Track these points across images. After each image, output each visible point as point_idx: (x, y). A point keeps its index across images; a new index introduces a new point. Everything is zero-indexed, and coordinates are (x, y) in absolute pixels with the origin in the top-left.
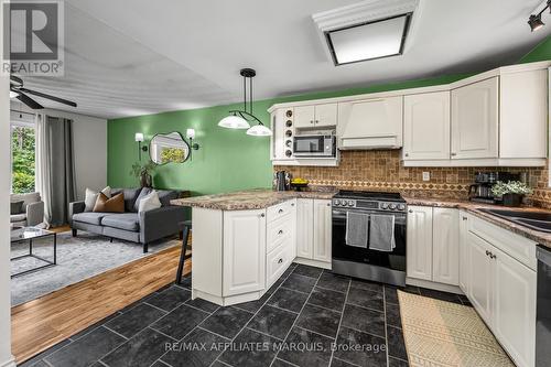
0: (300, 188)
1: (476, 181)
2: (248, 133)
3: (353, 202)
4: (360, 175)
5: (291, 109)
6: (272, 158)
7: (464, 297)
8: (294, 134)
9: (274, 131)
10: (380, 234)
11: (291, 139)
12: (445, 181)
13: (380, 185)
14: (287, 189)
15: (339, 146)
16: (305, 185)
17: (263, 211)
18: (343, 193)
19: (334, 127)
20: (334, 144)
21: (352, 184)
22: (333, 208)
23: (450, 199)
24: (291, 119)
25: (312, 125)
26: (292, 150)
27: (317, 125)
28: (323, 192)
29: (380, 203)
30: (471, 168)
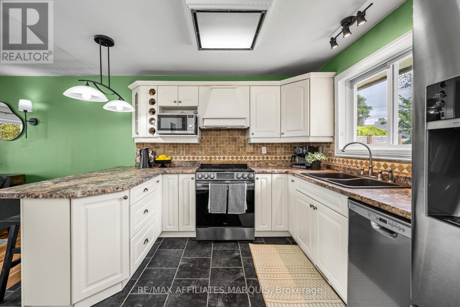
0: (164, 164)
1: (294, 153)
2: (105, 107)
3: (214, 175)
4: (217, 150)
5: (155, 88)
6: (134, 135)
7: (291, 238)
8: (158, 112)
9: (136, 108)
10: (236, 200)
11: (155, 117)
12: (276, 153)
13: (233, 158)
14: (150, 166)
15: (201, 125)
16: (169, 162)
17: (126, 193)
18: (204, 167)
19: (195, 108)
20: (196, 123)
21: (211, 158)
22: (197, 181)
23: (279, 167)
24: (154, 97)
25: (176, 105)
26: (155, 127)
27: (180, 105)
28: (186, 167)
29: (235, 173)
30: (291, 144)
